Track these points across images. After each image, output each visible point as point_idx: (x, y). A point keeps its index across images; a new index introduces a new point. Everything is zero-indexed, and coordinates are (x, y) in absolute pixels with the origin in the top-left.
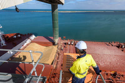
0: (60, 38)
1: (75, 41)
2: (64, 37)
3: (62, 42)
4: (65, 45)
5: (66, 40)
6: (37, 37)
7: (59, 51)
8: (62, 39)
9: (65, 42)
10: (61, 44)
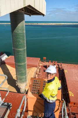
0: (40, 59)
1: (59, 64)
2: (45, 58)
3: (41, 65)
4: (45, 69)
5: (46, 62)
6: (9, 57)
7: (37, 76)
8: (42, 60)
9: (45, 65)
10: (40, 67)
